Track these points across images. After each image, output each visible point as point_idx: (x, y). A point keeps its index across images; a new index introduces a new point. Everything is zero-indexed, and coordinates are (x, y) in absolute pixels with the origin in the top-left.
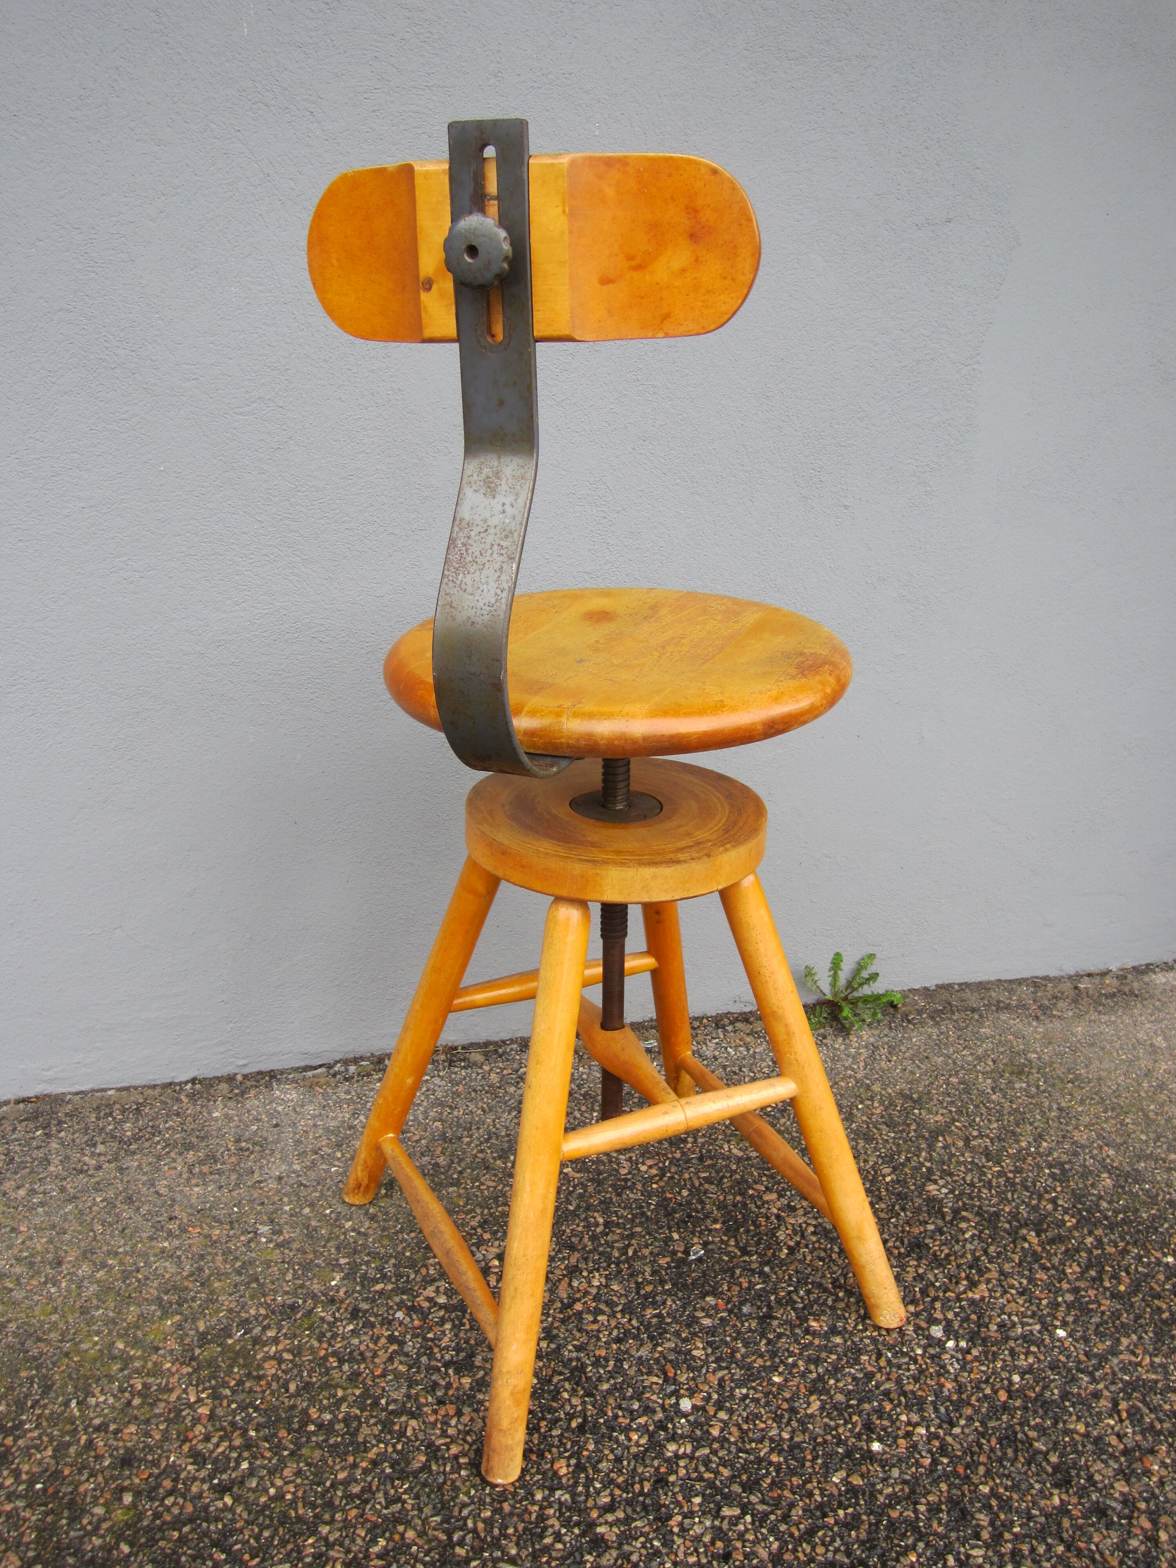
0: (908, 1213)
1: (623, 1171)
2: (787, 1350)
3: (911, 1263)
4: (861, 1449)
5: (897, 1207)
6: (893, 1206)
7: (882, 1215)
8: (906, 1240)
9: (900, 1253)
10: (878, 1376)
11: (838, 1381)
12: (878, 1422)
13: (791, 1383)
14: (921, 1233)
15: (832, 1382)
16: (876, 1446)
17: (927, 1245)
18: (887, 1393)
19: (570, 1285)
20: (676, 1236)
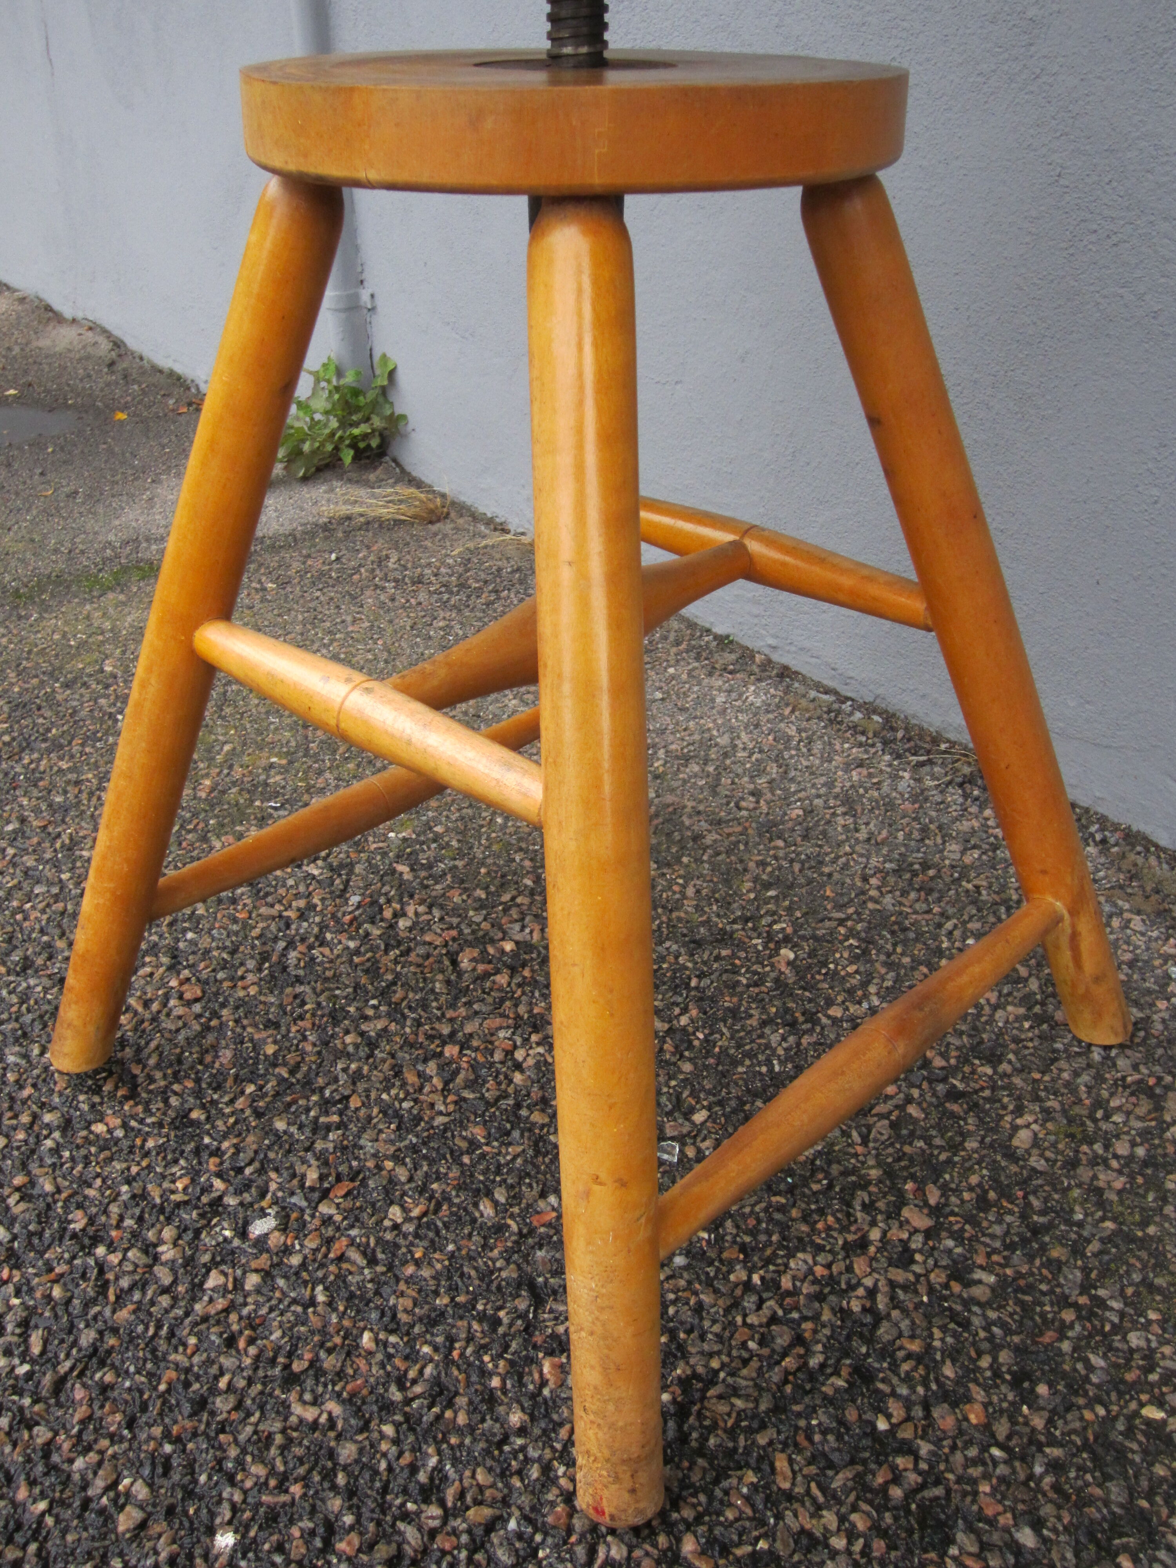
0: (1048, 1480)
1: (836, 1012)
2: (451, 1340)
3: (854, 1517)
4: (212, 1515)
5: (1055, 1452)
6: (1053, 1442)
7: (1002, 1429)
8: (939, 1491)
9: (884, 1489)
10: (434, 1511)
11: (396, 1442)
12: (296, 1532)
13: (362, 1363)
14: (991, 1522)
15: (388, 1430)
16: (225, 1540)
17: (950, 1541)
18: (385, 1534)
19: (501, 1028)
20: (699, 1117)
